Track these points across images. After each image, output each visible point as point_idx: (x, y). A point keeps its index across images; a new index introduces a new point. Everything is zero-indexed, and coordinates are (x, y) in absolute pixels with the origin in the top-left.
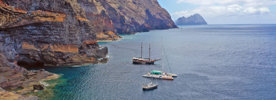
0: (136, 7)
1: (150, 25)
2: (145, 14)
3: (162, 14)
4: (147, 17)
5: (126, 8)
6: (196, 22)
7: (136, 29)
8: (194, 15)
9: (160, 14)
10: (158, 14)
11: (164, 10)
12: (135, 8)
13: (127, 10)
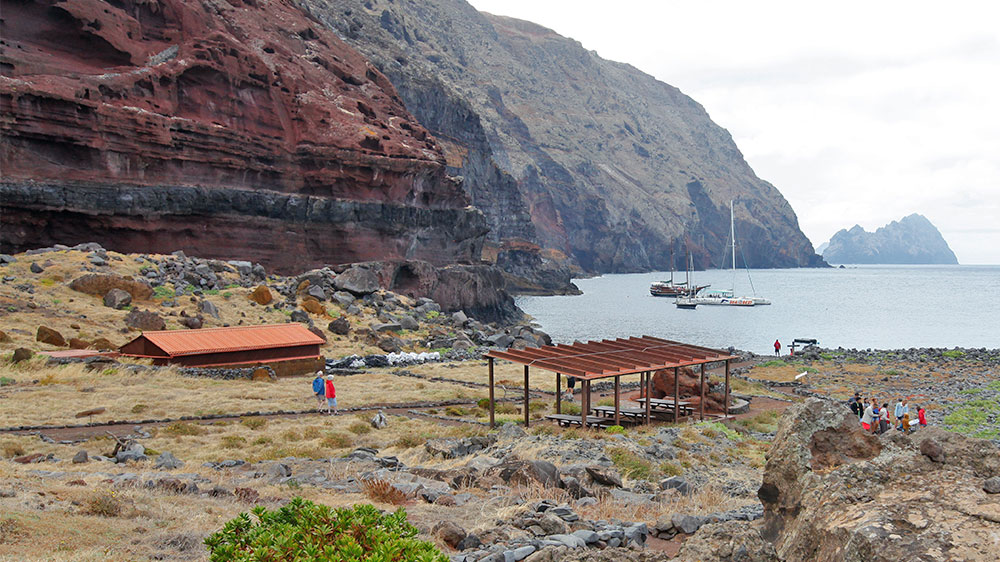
0: (650, 169)
1: (706, 247)
2: (687, 201)
3: (760, 203)
4: (694, 213)
5: (609, 171)
6: (913, 251)
7: (651, 259)
8: (905, 219)
9: (749, 205)
10: (743, 205)
11: (768, 188)
12: (644, 173)
13: (612, 179)
